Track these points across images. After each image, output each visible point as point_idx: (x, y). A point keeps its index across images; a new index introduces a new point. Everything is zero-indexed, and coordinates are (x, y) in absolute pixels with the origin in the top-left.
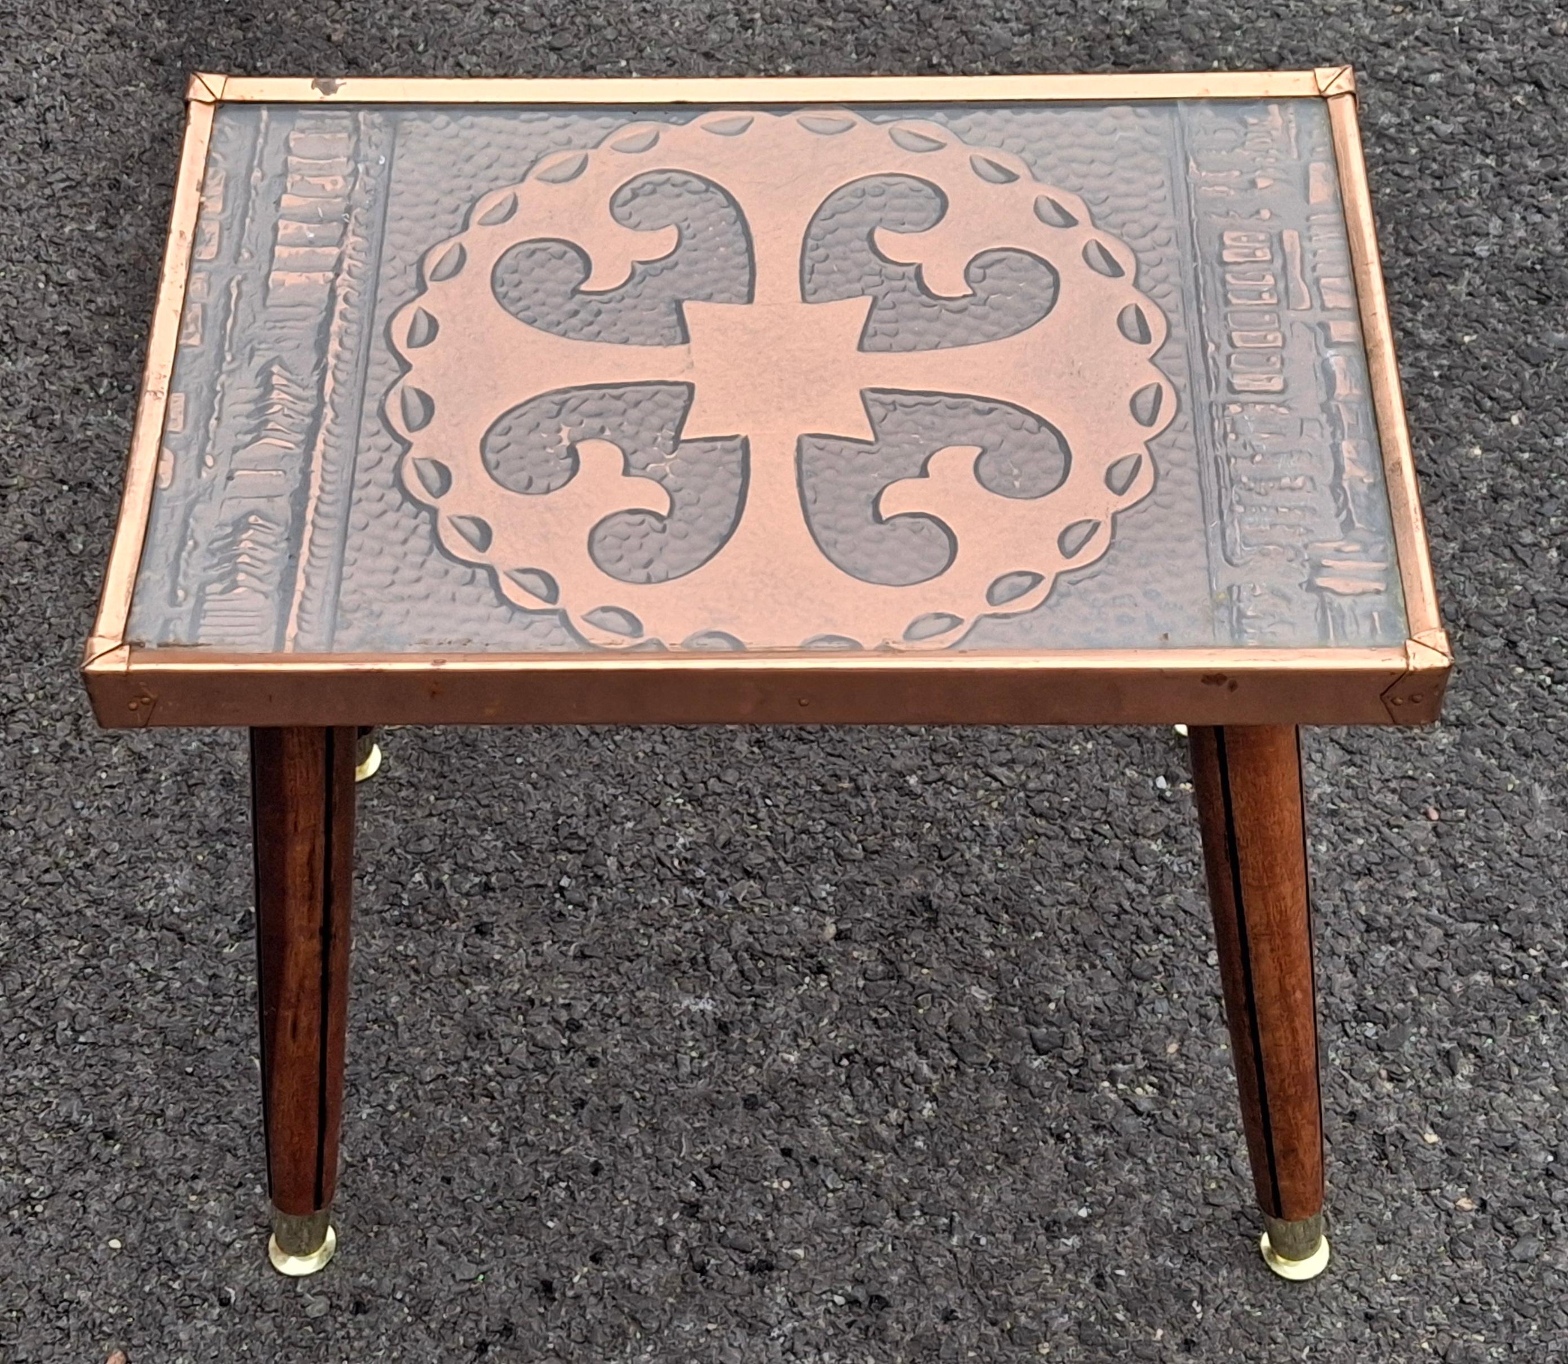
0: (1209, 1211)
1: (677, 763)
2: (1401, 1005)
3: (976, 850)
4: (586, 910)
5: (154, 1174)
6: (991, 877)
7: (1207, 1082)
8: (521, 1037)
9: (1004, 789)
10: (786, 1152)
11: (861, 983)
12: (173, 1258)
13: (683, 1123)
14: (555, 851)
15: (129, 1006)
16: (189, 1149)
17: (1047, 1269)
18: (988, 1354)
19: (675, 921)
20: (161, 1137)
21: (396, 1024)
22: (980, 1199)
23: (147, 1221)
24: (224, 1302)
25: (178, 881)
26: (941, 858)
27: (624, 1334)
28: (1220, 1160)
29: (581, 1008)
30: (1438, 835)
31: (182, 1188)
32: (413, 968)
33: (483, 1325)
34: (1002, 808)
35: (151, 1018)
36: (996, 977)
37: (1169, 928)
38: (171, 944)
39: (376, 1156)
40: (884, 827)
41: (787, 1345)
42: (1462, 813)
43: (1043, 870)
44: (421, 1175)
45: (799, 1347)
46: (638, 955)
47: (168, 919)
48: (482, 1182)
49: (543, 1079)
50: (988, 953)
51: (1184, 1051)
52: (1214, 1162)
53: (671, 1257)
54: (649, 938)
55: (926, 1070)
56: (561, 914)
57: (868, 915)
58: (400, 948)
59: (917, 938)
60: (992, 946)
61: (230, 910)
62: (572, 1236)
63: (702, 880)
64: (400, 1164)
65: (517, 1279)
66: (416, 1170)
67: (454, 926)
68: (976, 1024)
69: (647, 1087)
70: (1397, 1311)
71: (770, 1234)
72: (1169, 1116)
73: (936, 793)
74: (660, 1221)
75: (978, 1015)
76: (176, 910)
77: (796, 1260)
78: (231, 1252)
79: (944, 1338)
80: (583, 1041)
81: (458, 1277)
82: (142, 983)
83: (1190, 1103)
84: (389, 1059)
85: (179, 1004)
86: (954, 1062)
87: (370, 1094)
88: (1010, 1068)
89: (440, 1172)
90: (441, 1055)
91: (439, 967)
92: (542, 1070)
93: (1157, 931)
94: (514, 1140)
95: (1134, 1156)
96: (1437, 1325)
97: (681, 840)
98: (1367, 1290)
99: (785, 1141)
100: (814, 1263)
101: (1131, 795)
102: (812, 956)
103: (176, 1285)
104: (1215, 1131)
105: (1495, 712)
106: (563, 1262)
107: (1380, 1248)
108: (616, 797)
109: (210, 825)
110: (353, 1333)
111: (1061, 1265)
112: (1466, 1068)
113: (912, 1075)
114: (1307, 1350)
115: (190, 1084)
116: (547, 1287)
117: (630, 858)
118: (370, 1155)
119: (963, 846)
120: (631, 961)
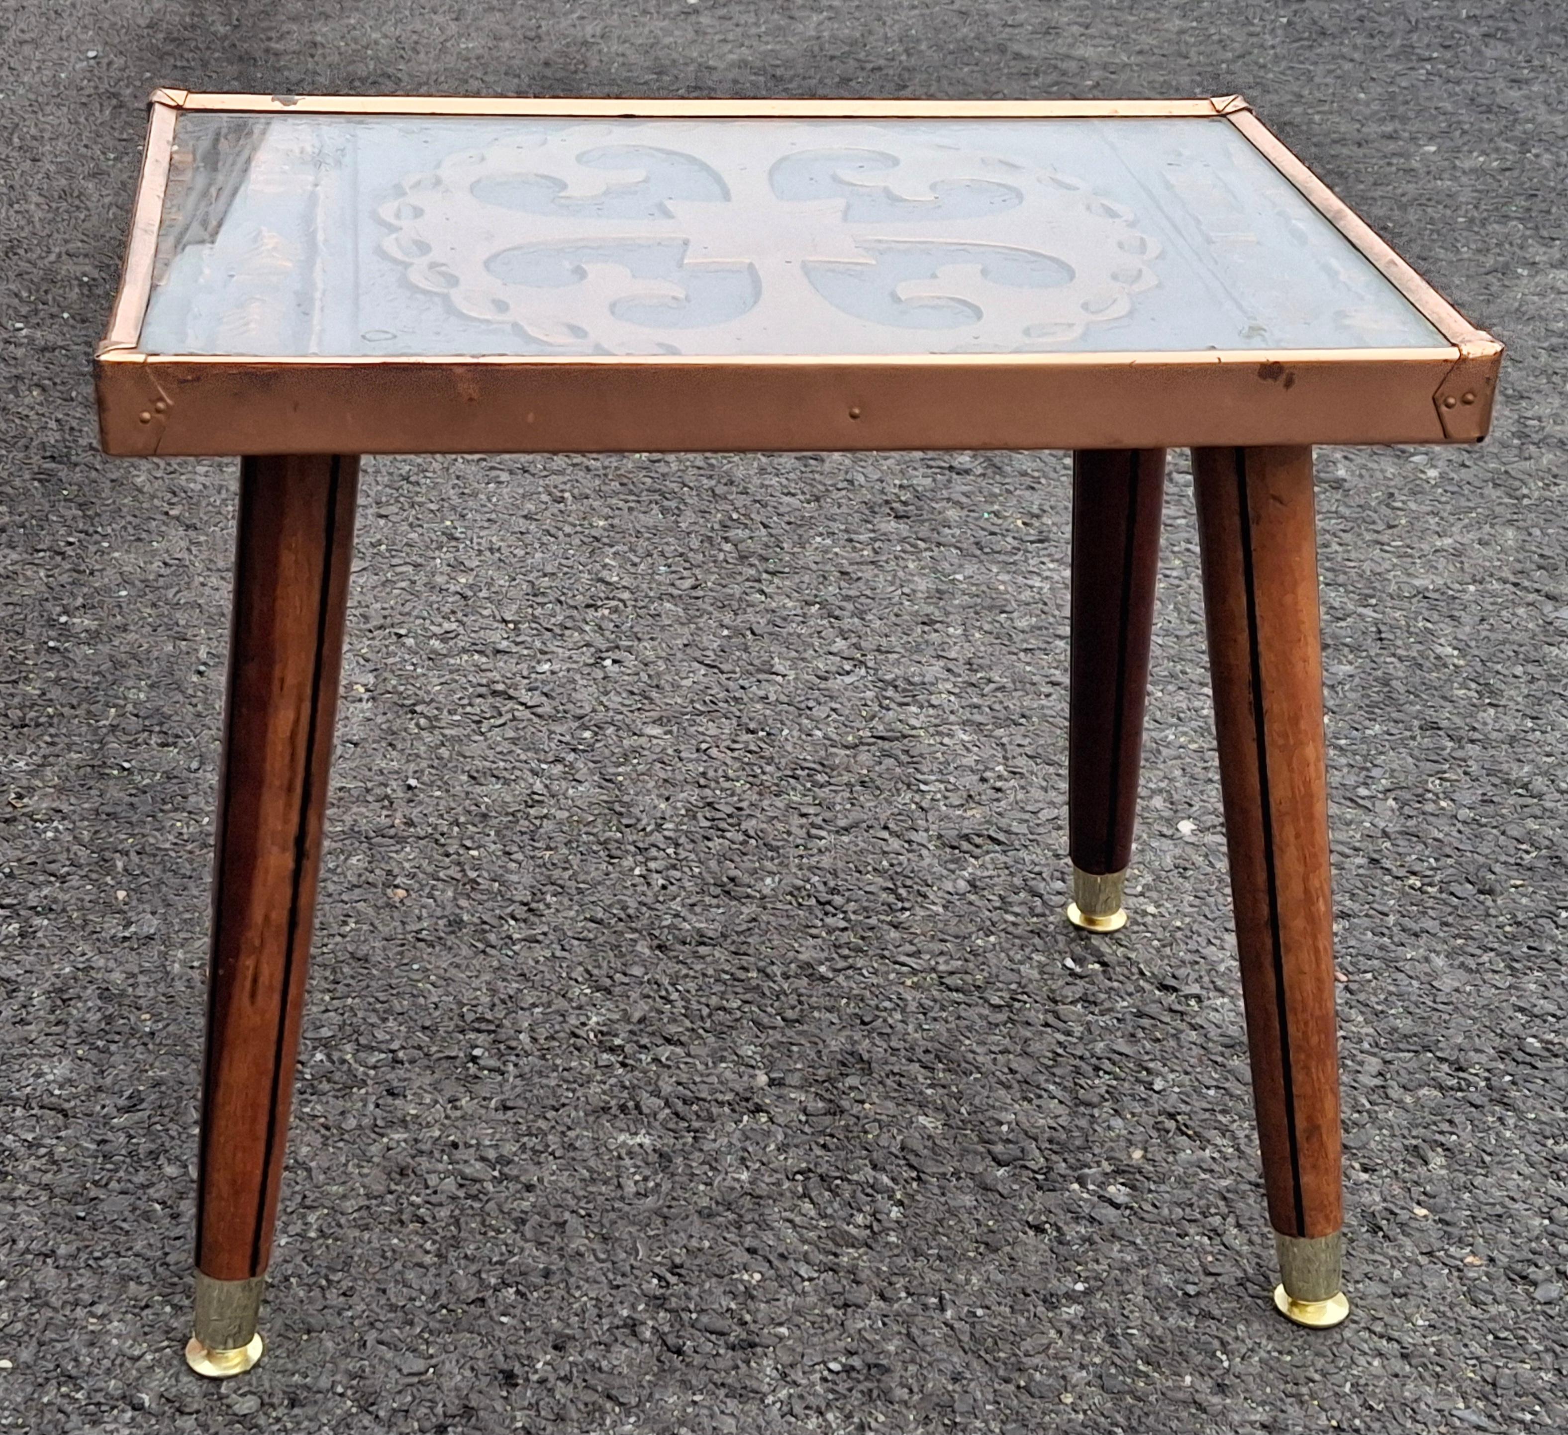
0: (1211, 1280)
1: (580, 964)
2: (1356, 1115)
3: (898, 1016)
4: (503, 1074)
5: (47, 1304)
6: (917, 1035)
7: (1179, 1180)
8: (448, 1174)
9: (914, 972)
10: (751, 1251)
11: (803, 1118)
12: (74, 1372)
13: (635, 1234)
14: (462, 1032)
15: (9, 1169)
16: (86, 1279)
17: (1052, 1333)
18: (1007, 1407)
19: (598, 1078)
20: (53, 1272)
21: (309, 1170)
22: (968, 1281)
23: (41, 1344)
24: (138, 1407)
25: (61, 1069)
26: (863, 1023)
27: (601, 1409)
28: (1210, 1238)
29: (509, 1148)
30: (1351, 992)
31: (80, 1312)
32: (323, 1125)
33: (439, 1410)
34: (915, 986)
35: (34, 1177)
36: (943, 1109)
37: (1107, 1065)
38: (52, 1119)
39: (299, 1276)
40: (800, 1002)
41: (785, 1409)
42: (1369, 976)
43: (970, 1029)
44: (352, 1288)
45: (798, 1409)
46: (564, 1105)
47: (46, 1100)
48: (422, 1291)
49: (477, 1205)
50: (929, 1092)
51: (1149, 1156)
52: (1206, 1240)
53: (642, 1342)
54: (574, 1091)
55: (886, 1180)
56: (477, 1077)
57: (799, 1066)
58: (307, 1110)
59: (852, 1081)
60: (930, 1086)
61: (116, 1088)
62: (527, 1330)
63: (621, 1048)
64: (328, 1280)
65: (472, 1369)
66: (346, 1284)
67: (363, 1091)
68: (929, 1144)
69: (591, 1206)
70: (1432, 1350)
71: (748, 1318)
72: (1147, 1207)
73: (847, 978)
74: (625, 1313)
75: (930, 1137)
76: (57, 1092)
77: (781, 1338)
78: (141, 1363)
79: (956, 1396)
80: (515, 1172)
81: (405, 1371)
82: (22, 1151)
83: (1166, 1196)
84: (305, 1197)
85: (65, 1165)
86: (914, 1174)
87: (286, 1224)
88: (972, 1176)
89: (374, 1286)
90: (362, 1191)
91: (351, 1123)
92: (475, 1198)
93: (1097, 1069)
94: (452, 1254)
95: (1120, 1239)
96: (1477, 1358)
97: (594, 1019)
98: (1396, 1335)
99: (748, 1242)
100: (800, 1339)
101: (1042, 973)
102: (747, 1100)
103: (79, 1396)
104: (1199, 1216)
105: (1375, 906)
106: (523, 1352)
107: (1397, 1301)
108: (521, 991)
109: (89, 1027)
110: (289, 1425)
111: (1067, 1330)
112: (1437, 1160)
113: (872, 1187)
114: (1348, 1385)
115: (82, 1226)
116: (509, 1378)
117: (542, 1033)
118: (292, 1275)
119: (884, 1014)
120: (557, 1110)
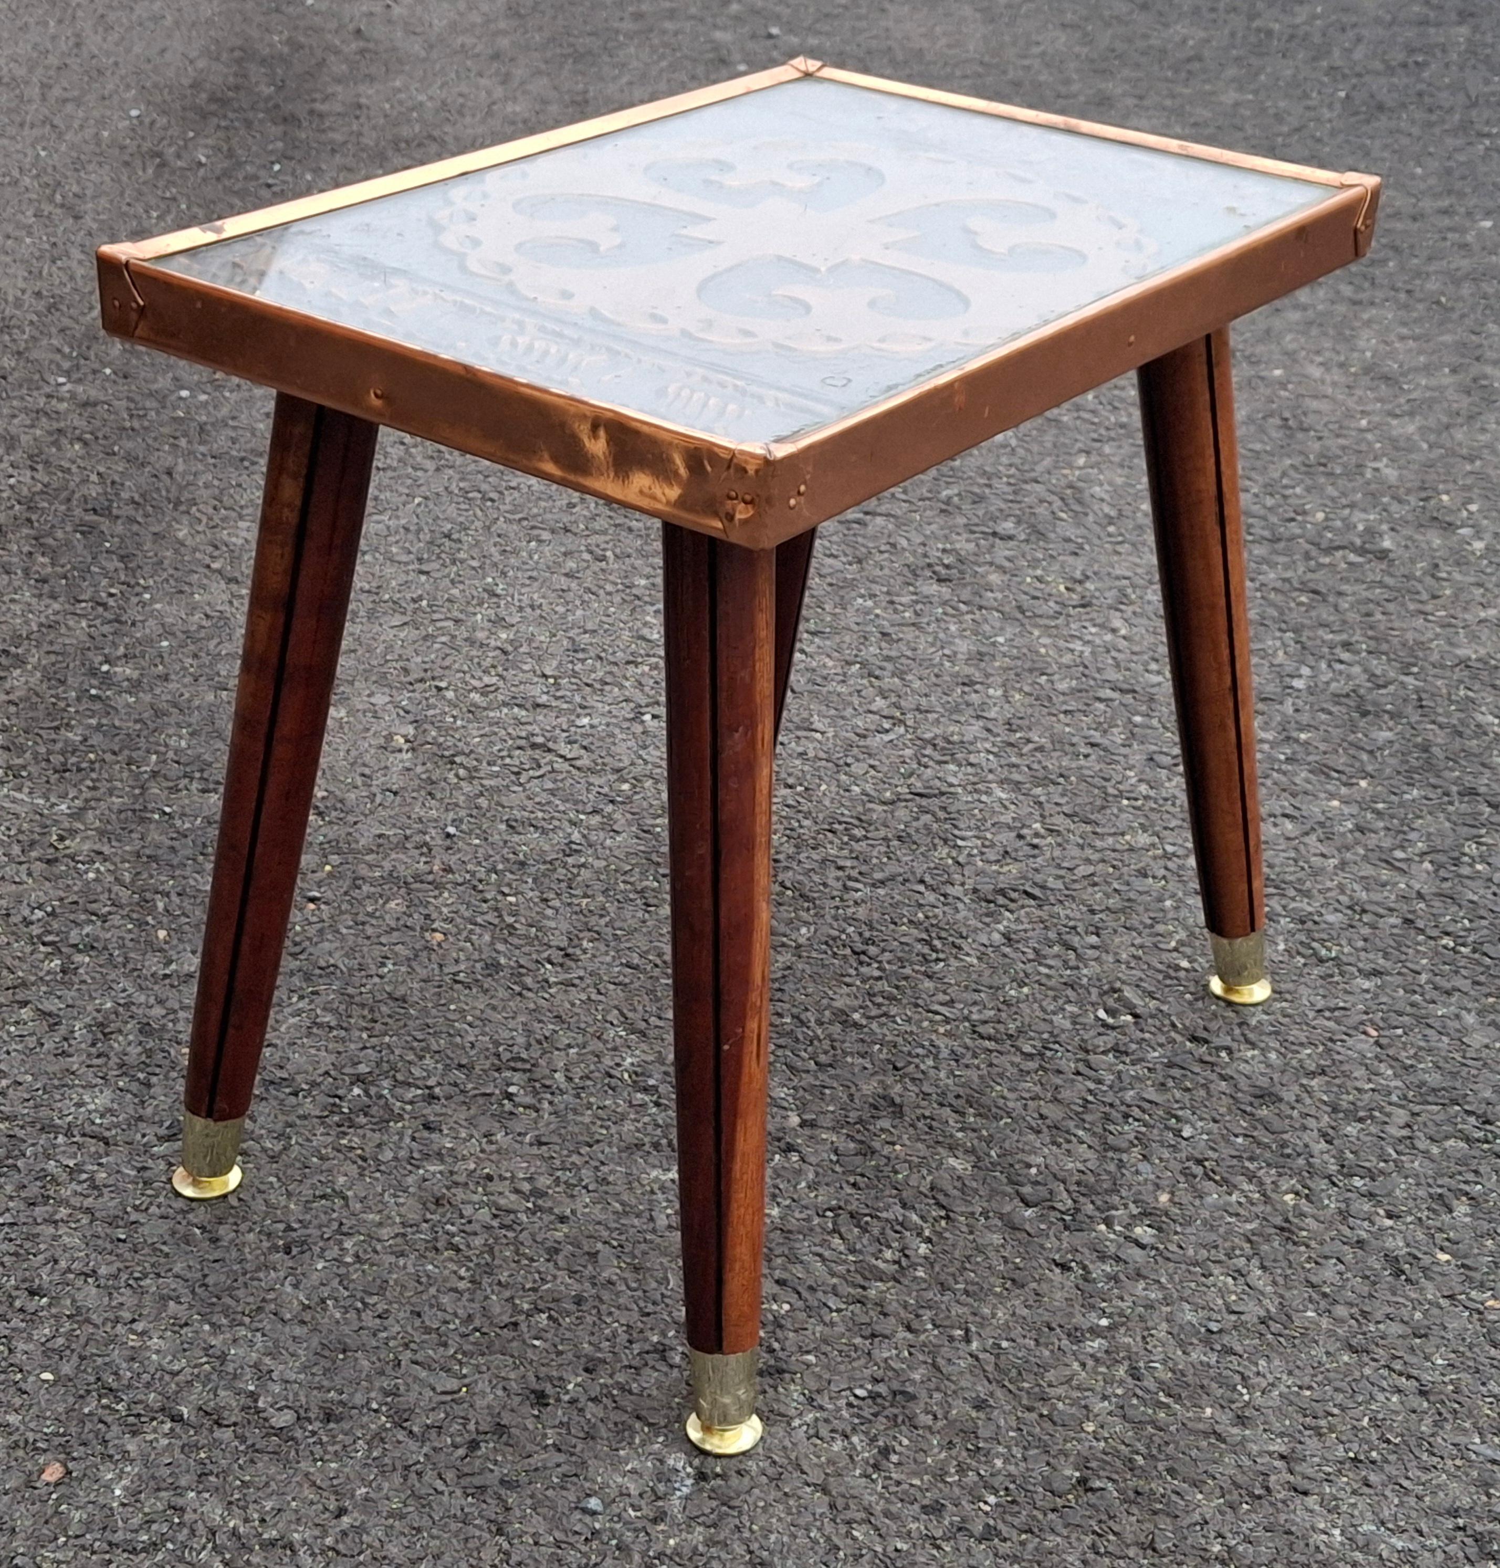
0: (1233, 1318)
1: (616, 1007)
2: (1382, 1164)
3: (930, 1063)
4: (537, 1111)
5: (88, 1321)
6: (950, 1082)
7: (1205, 1222)
8: (482, 1205)
9: (947, 1021)
10: (780, 1282)
11: (834, 1158)
12: (115, 1385)
13: (667, 1264)
14: (498, 1070)
15: (51, 1193)
16: (126, 1297)
17: (1076, 1366)
18: (1029, 1434)
19: (632, 1116)
20: (94, 1291)
21: (345, 1198)
22: (994, 1315)
23: (82, 1358)
24: (177, 1418)
25: (102, 1099)
26: (896, 1068)
27: (630, 1428)
28: (1234, 1279)
29: (544, 1181)
30: (1381, 1047)
31: (120, 1329)
32: (360, 1156)
33: (472, 1426)
34: (948, 1034)
35: (75, 1201)
36: (972, 1151)
37: (1136, 1112)
38: (93, 1146)
39: (336, 1299)
40: (834, 1048)
41: (811, 1432)
42: (1400, 1031)
43: (1001, 1075)
44: (387, 1311)
45: (824, 1432)
46: (598, 1141)
47: (88, 1128)
48: (455, 1315)
49: (511, 1234)
50: (960, 1135)
51: (1176, 1200)
52: (1230, 1280)
53: (671, 1366)
54: (607, 1128)
55: (915, 1218)
56: (512, 1113)
57: (831, 1108)
58: (344, 1142)
59: (882, 1123)
60: (961, 1130)
61: (157, 1119)
62: (559, 1353)
63: (655, 1088)
64: (363, 1303)
65: (505, 1389)
66: (381, 1307)
67: (400, 1125)
68: (959, 1185)
69: (623, 1237)
70: (1451, 1387)
71: (776, 1345)
72: (1173, 1248)
73: (881, 1025)
74: (655, 1339)
75: (959, 1178)
76: (98, 1121)
77: (808, 1365)
78: (181, 1378)
79: (980, 1423)
80: (549, 1204)
81: (439, 1390)
82: (64, 1177)
83: (1193, 1238)
84: (341, 1224)
85: (105, 1190)
86: (943, 1213)
87: (323, 1250)
88: (1001, 1217)
89: (408, 1308)
90: (398, 1220)
91: (388, 1155)
92: (508, 1227)
93: (1126, 1116)
94: (486, 1280)
95: (1145, 1278)
96: (1494, 1396)
97: (629, 1060)
98: (1415, 1373)
99: (777, 1274)
100: (827, 1367)
101: (1074, 1023)
102: (779, 1140)
103: (119, 1407)
104: (1223, 1258)
105: (1409, 965)
106: (555, 1373)
107: (1418, 1341)
108: (556, 1032)
109: (131, 1059)
110: (325, 1439)
111: (1090, 1363)
112: (1462, 1208)
113: (902, 1224)
114: (1366, 1419)
115: (122, 1249)
116: (540, 1398)
117: (577, 1073)
118: (329, 1298)
119: (916, 1060)
120: (591, 1146)
